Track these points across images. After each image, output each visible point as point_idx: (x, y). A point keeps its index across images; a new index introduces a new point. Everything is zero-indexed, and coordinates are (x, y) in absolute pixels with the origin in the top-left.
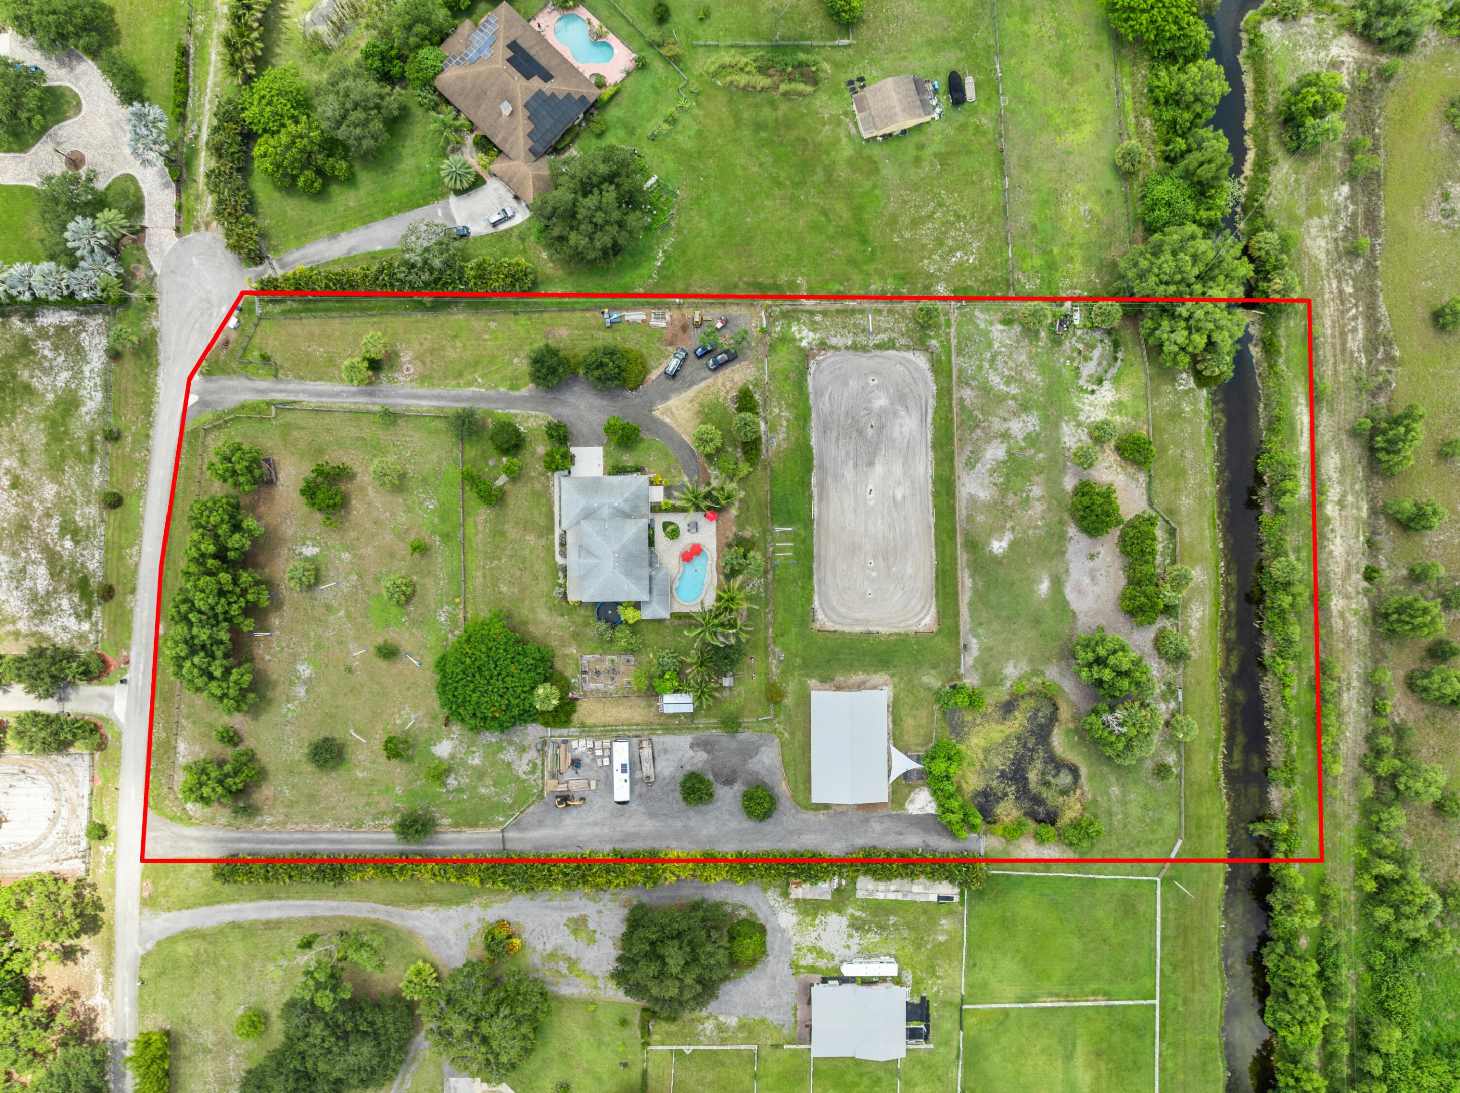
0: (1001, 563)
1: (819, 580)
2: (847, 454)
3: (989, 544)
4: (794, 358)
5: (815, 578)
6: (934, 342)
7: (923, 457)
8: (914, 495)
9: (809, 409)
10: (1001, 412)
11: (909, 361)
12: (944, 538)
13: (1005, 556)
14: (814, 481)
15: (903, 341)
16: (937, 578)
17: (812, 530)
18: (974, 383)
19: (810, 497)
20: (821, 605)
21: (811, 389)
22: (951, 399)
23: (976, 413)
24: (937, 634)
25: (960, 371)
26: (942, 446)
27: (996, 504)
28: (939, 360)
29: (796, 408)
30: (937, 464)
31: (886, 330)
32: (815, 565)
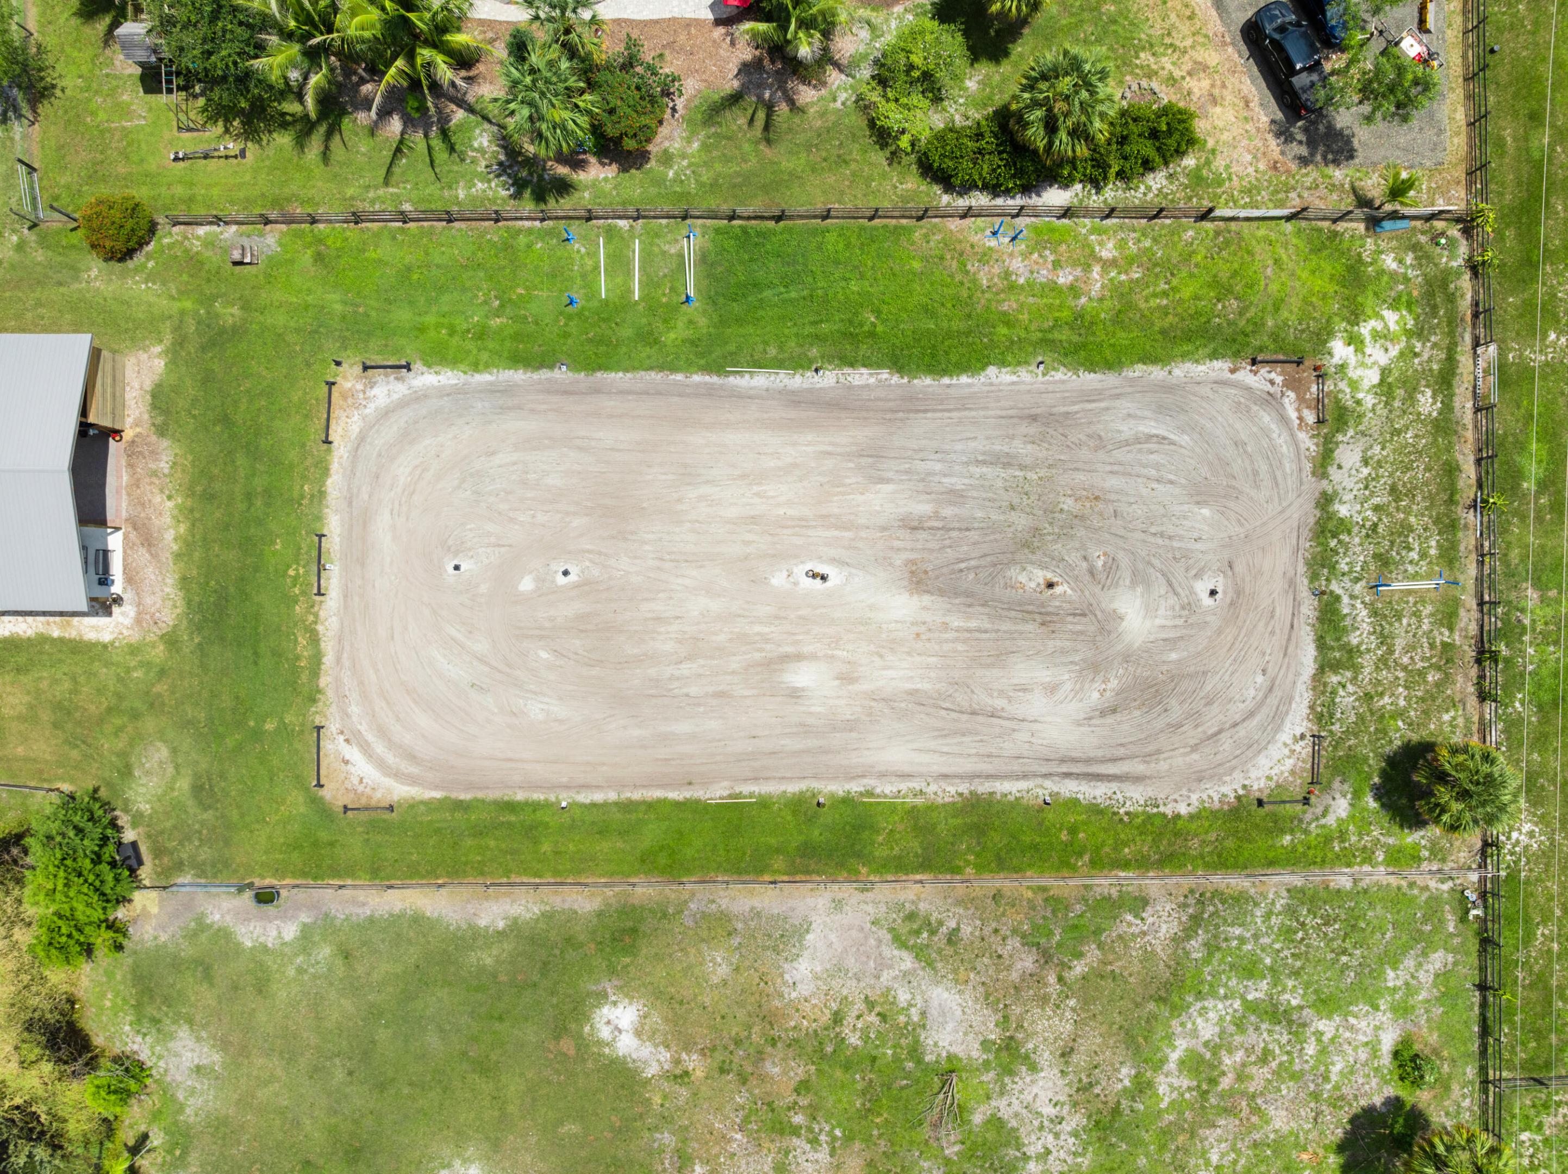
0: (559, 1031)
1: (509, 390)
2: (955, 496)
3: (627, 991)
4: (1290, 315)
5: (519, 376)
6: (1341, 807)
7: (937, 764)
8: (805, 730)
9: (1111, 365)
10: (1092, 1040)
11: (1278, 719)
12: (651, 835)
13: (584, 1046)
14: (861, 377)
15: (1347, 699)
16: (510, 806)
17: (688, 367)
18: (1196, 948)
19: (798, 363)
20: (419, 397)
21: (1183, 370)
22: (1142, 863)
23: (1092, 954)
24: (316, 803)
25: (1240, 900)
26: (979, 830)
27: (769, 1019)
28: (1278, 826)
29: (1118, 319)
30: (913, 812)
31: (1384, 639)
32: (561, 374)
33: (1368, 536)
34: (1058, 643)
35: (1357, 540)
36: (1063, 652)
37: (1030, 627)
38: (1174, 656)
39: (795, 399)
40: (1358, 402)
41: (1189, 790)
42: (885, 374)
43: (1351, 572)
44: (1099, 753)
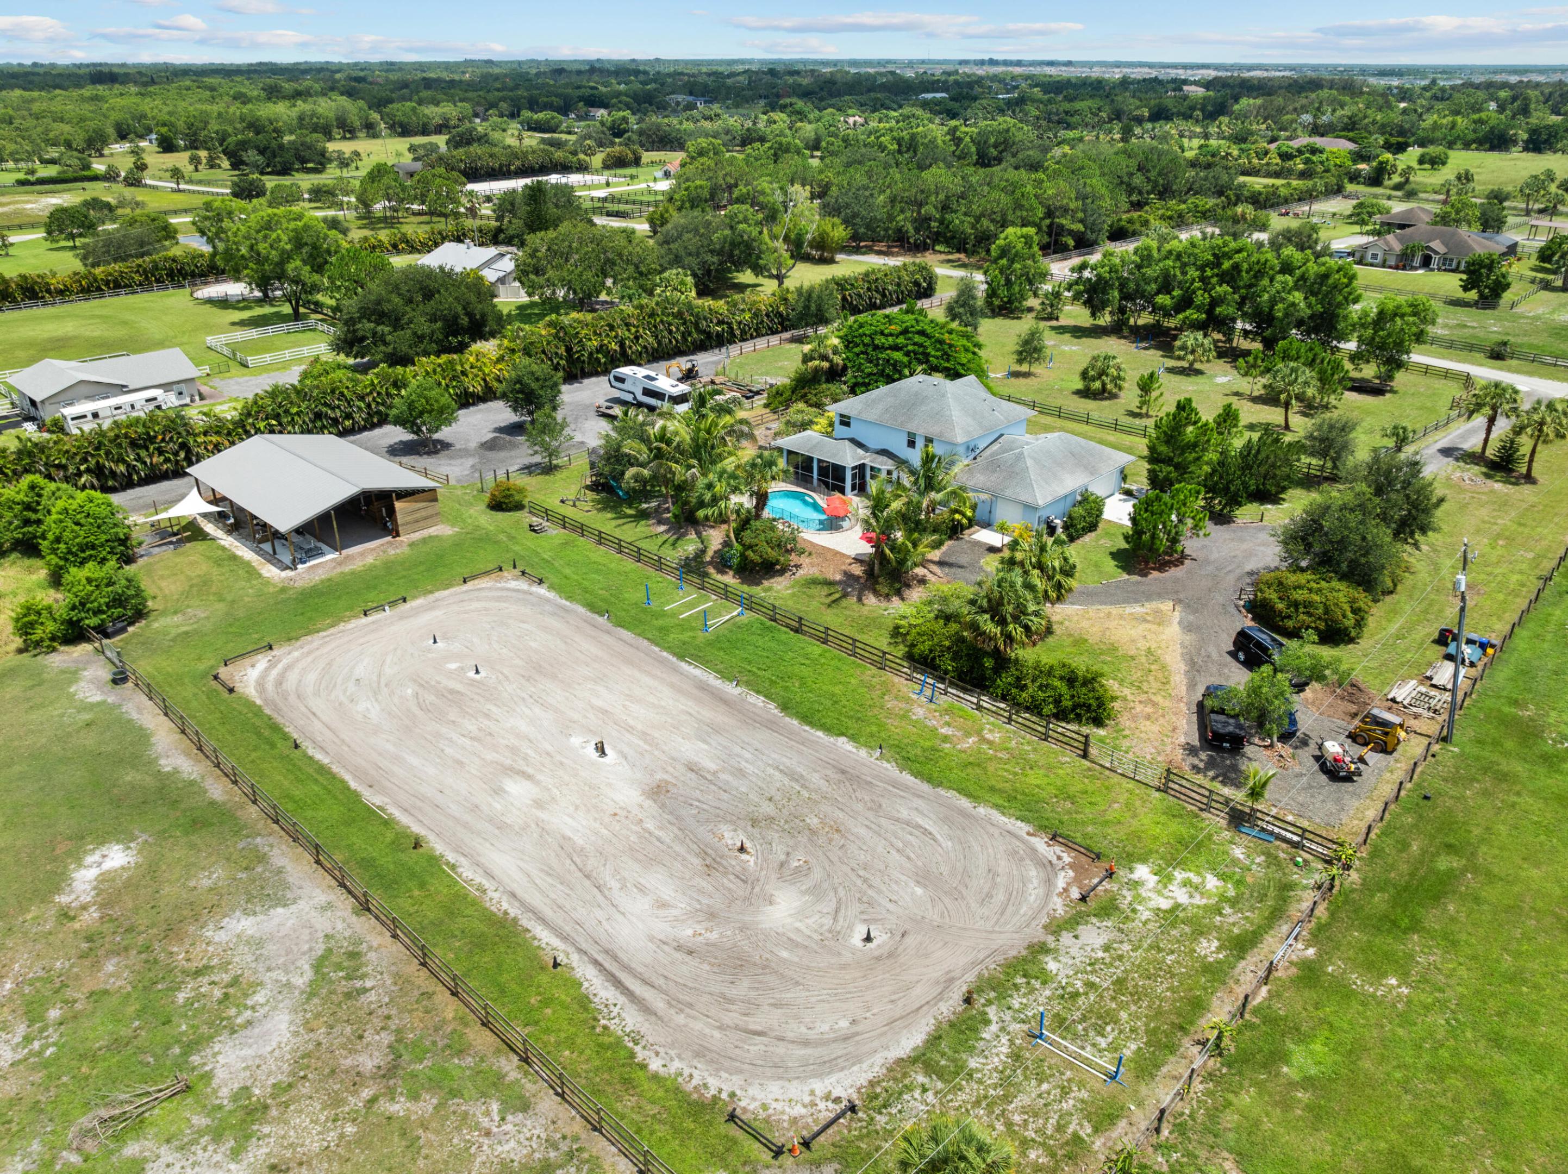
1: (569, 611)
2: (740, 774)
3: (146, 849)
4: (1113, 833)
5: (581, 611)
7: (520, 885)
8: (474, 809)
17: (667, 649)
19: (730, 678)
21: (987, 812)
27: (171, 933)
29: (964, 765)
30: (461, 898)
31: (1009, 1085)
33: (1062, 997)
34: (704, 884)
35: (1048, 993)
36: (701, 891)
37: (696, 861)
38: (785, 954)
39: (703, 687)
40: (1134, 911)
41: (679, 1056)
42: (772, 706)
43: (1019, 1011)
44: (640, 969)
